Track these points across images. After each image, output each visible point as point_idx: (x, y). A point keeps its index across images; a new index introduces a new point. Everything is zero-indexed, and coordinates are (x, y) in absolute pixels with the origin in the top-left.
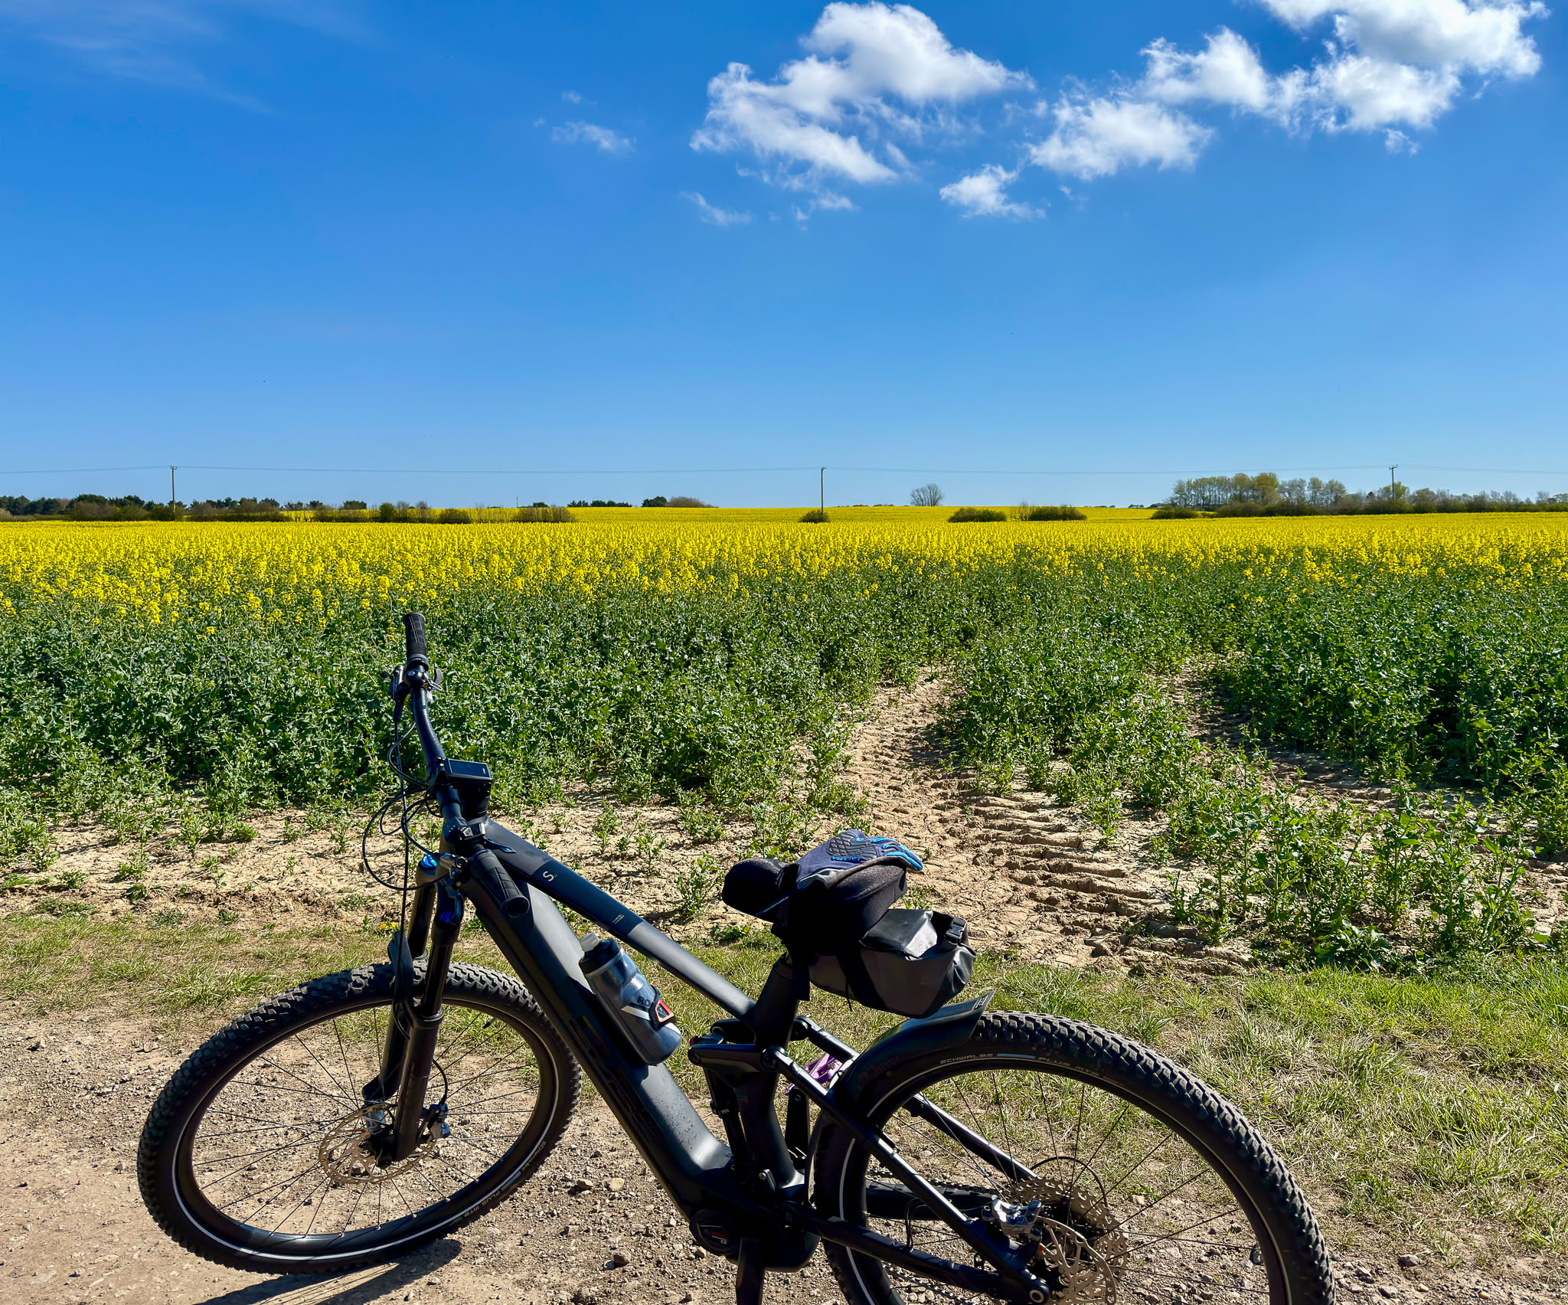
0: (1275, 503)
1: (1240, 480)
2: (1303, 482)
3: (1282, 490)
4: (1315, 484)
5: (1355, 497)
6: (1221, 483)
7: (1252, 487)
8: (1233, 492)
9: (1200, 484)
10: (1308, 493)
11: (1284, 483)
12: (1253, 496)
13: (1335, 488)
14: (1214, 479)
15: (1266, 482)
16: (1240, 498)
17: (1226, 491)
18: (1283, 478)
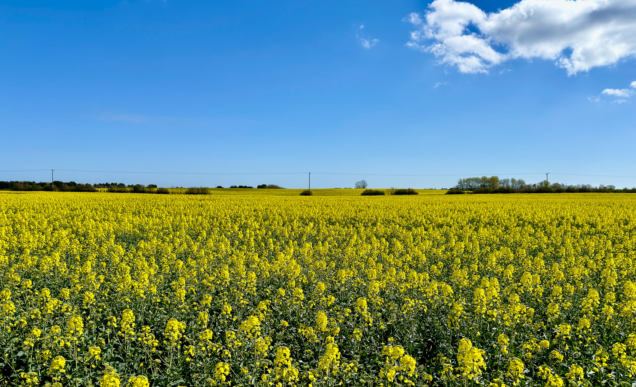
0: (497, 188)
1: (484, 179)
2: (509, 180)
3: (500, 183)
4: (513, 181)
5: (529, 186)
6: (476, 180)
7: (489, 182)
8: (481, 183)
9: (469, 180)
10: (510, 184)
11: (501, 180)
12: (489, 185)
13: (521, 182)
14: (474, 178)
15: (494, 180)
16: (484, 186)
17: (478, 183)
18: (501, 178)
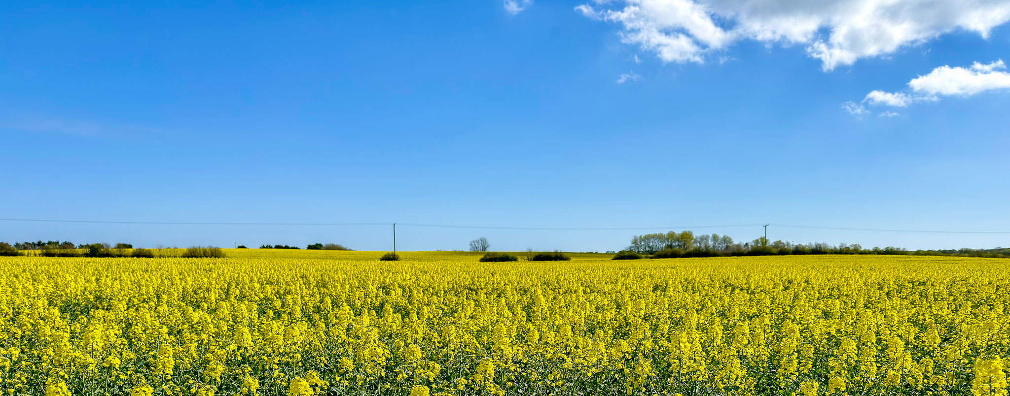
0: (691, 249)
1: (671, 235)
2: (708, 236)
3: (696, 242)
4: (715, 238)
5: (738, 246)
6: (660, 237)
7: (678, 240)
8: (667, 243)
9: (648, 238)
10: (711, 243)
11: (697, 237)
12: (678, 245)
13: (726, 240)
14: (656, 235)
15: (686, 237)
16: (670, 246)
17: (662, 242)
18: (697, 234)
